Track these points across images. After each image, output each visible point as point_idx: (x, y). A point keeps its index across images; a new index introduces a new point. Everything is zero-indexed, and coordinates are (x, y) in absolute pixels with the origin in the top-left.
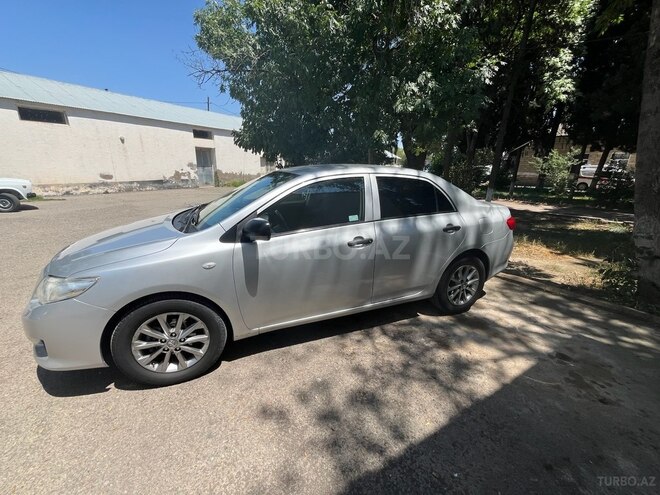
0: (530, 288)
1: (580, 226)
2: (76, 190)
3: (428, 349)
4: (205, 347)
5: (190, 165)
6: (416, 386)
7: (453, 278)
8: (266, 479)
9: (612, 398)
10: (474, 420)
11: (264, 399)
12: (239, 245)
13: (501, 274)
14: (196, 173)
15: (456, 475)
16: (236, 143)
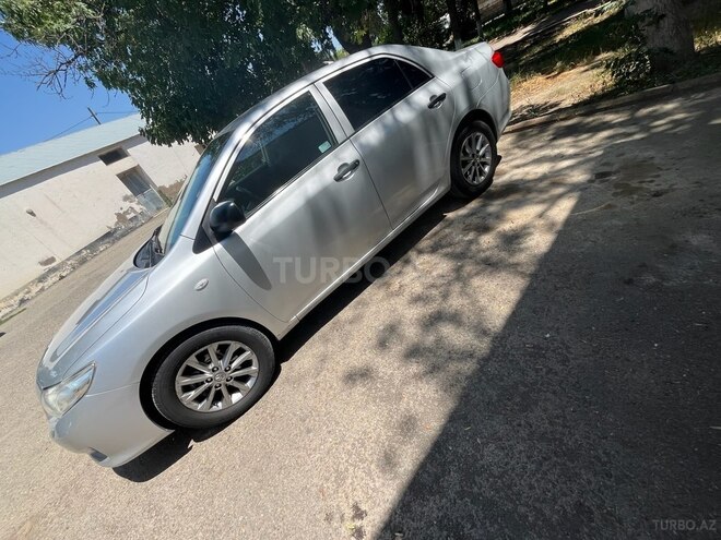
0: (543, 126)
1: (568, 32)
2: (27, 293)
3: (471, 242)
4: (255, 362)
5: (126, 198)
6: (476, 282)
7: (462, 158)
8: (379, 435)
9: (664, 187)
10: (543, 280)
11: (340, 374)
12: (218, 247)
13: (509, 128)
14: (139, 203)
15: (548, 336)
16: (153, 142)
